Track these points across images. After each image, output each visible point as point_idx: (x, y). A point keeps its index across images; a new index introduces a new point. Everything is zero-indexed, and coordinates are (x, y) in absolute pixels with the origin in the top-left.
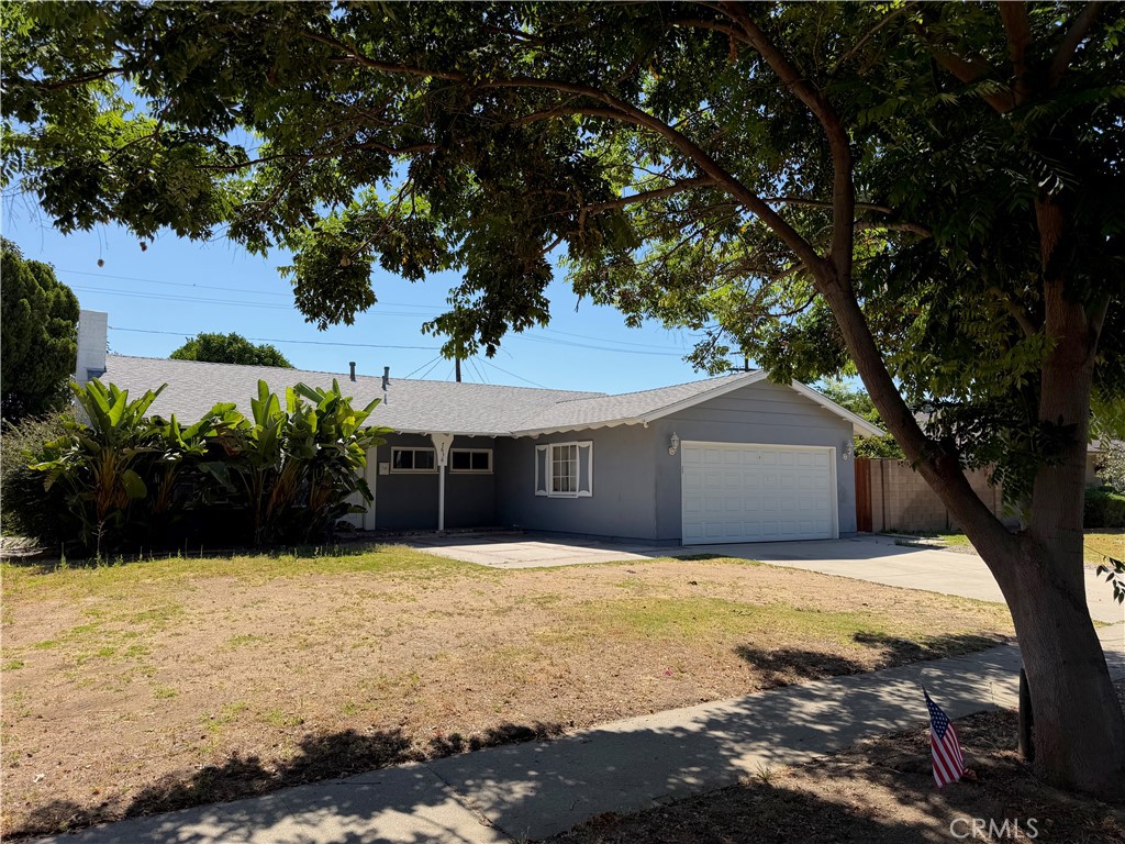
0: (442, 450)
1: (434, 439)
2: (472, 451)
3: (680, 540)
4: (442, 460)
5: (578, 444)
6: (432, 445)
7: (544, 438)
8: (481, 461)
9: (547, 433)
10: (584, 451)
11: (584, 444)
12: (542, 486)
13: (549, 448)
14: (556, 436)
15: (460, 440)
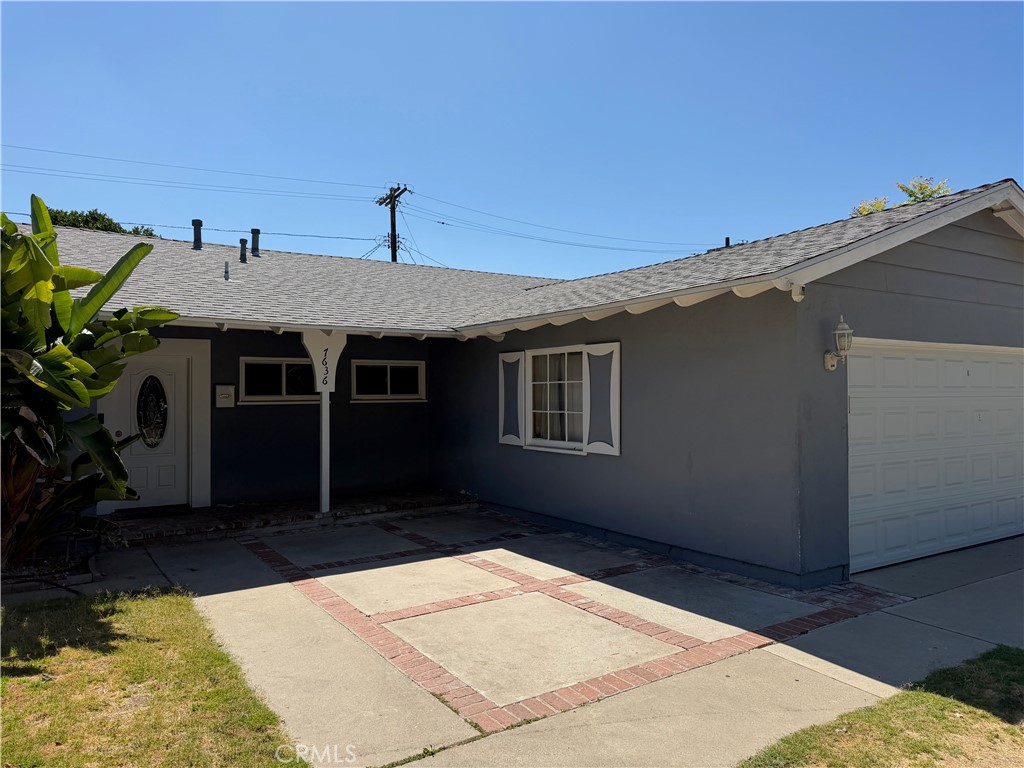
0: (324, 362)
1: (307, 342)
2: (389, 363)
3: (846, 566)
4: (325, 384)
5: (585, 349)
6: (305, 353)
7: (517, 339)
8: (405, 380)
9: (524, 327)
10: (600, 365)
11: (600, 350)
12: (513, 428)
13: (526, 359)
14: (545, 333)
15: (359, 344)
